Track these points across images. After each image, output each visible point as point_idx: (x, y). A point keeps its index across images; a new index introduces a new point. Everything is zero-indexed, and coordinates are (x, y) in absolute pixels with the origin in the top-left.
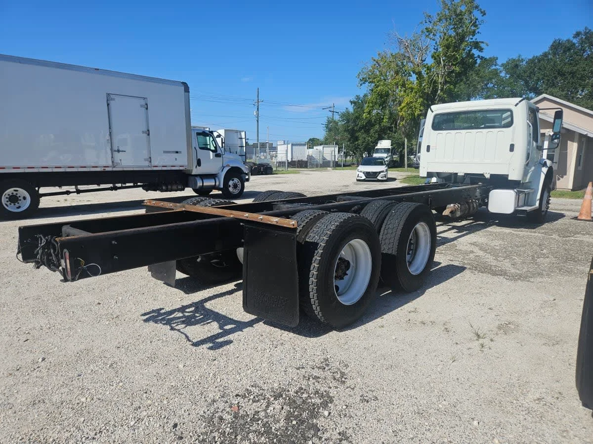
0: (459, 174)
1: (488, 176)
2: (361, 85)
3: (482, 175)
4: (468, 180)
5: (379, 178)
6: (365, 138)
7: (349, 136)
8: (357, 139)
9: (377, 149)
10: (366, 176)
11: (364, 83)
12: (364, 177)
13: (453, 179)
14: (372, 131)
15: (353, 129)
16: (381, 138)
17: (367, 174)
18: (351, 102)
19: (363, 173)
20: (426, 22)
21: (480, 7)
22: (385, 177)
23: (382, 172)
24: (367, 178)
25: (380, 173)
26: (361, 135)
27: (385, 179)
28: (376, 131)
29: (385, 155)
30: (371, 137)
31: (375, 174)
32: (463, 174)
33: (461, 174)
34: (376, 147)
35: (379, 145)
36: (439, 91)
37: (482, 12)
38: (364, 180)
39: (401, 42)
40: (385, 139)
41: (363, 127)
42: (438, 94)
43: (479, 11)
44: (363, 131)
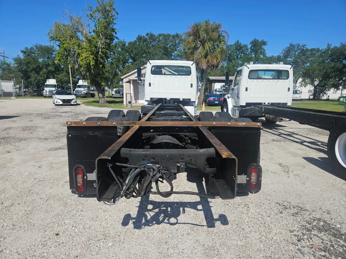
0: (167, 99)
1: (181, 100)
2: (51, 41)
3: (179, 99)
4: (172, 102)
5: (72, 103)
6: (36, 77)
7: (22, 75)
8: (29, 77)
9: (46, 85)
10: (63, 102)
11: (52, 40)
12: (61, 103)
13: (164, 101)
14: (41, 73)
15: (25, 70)
16: (48, 78)
17: (64, 101)
18: (22, 52)
19: (61, 100)
20: (89, 10)
21: (116, 10)
22: (76, 102)
23: (74, 99)
24: (63, 103)
25: (72, 100)
26: (33, 75)
27: (75, 103)
28: (44, 73)
29: (54, 89)
30: (41, 76)
31: (69, 101)
32: (169, 99)
33: (168, 99)
34: (46, 84)
35: (47, 82)
36: (100, 53)
37: (116, 13)
38: (61, 105)
39: (71, 19)
40: (51, 79)
41: (34, 69)
42: (99, 54)
43: (115, 12)
44: (34, 72)
